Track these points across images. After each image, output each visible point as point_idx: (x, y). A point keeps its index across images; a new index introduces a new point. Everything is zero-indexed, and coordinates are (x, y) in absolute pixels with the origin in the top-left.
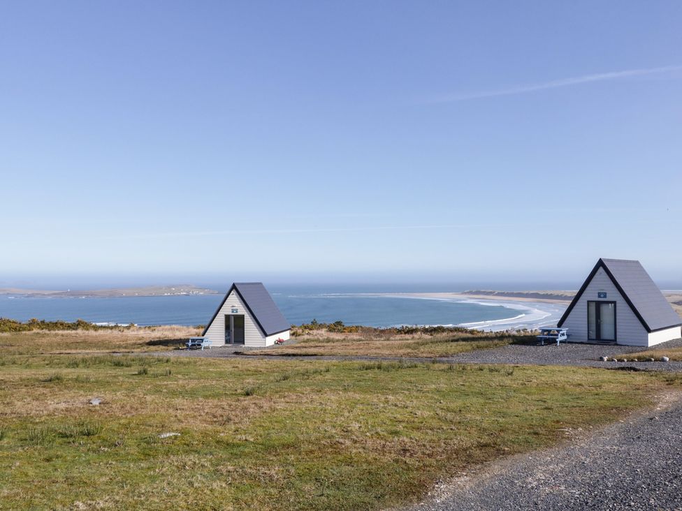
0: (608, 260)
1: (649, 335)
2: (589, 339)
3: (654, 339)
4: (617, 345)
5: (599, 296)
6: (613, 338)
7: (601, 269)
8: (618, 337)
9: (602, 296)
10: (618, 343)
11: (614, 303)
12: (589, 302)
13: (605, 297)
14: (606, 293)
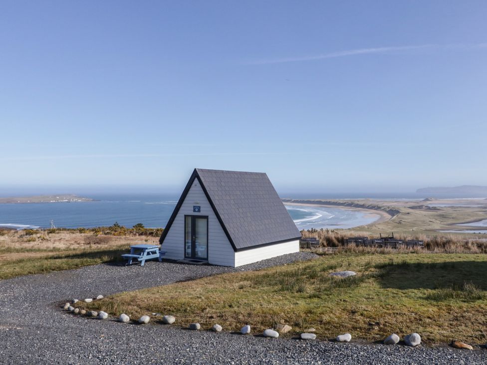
0: (202, 170)
1: (237, 254)
2: (185, 257)
3: (242, 259)
4: (209, 264)
5: (194, 211)
6: (206, 257)
7: (196, 181)
8: (209, 256)
9: (197, 210)
10: (210, 262)
11: (206, 217)
12: (186, 216)
13: (199, 211)
14: (200, 207)
